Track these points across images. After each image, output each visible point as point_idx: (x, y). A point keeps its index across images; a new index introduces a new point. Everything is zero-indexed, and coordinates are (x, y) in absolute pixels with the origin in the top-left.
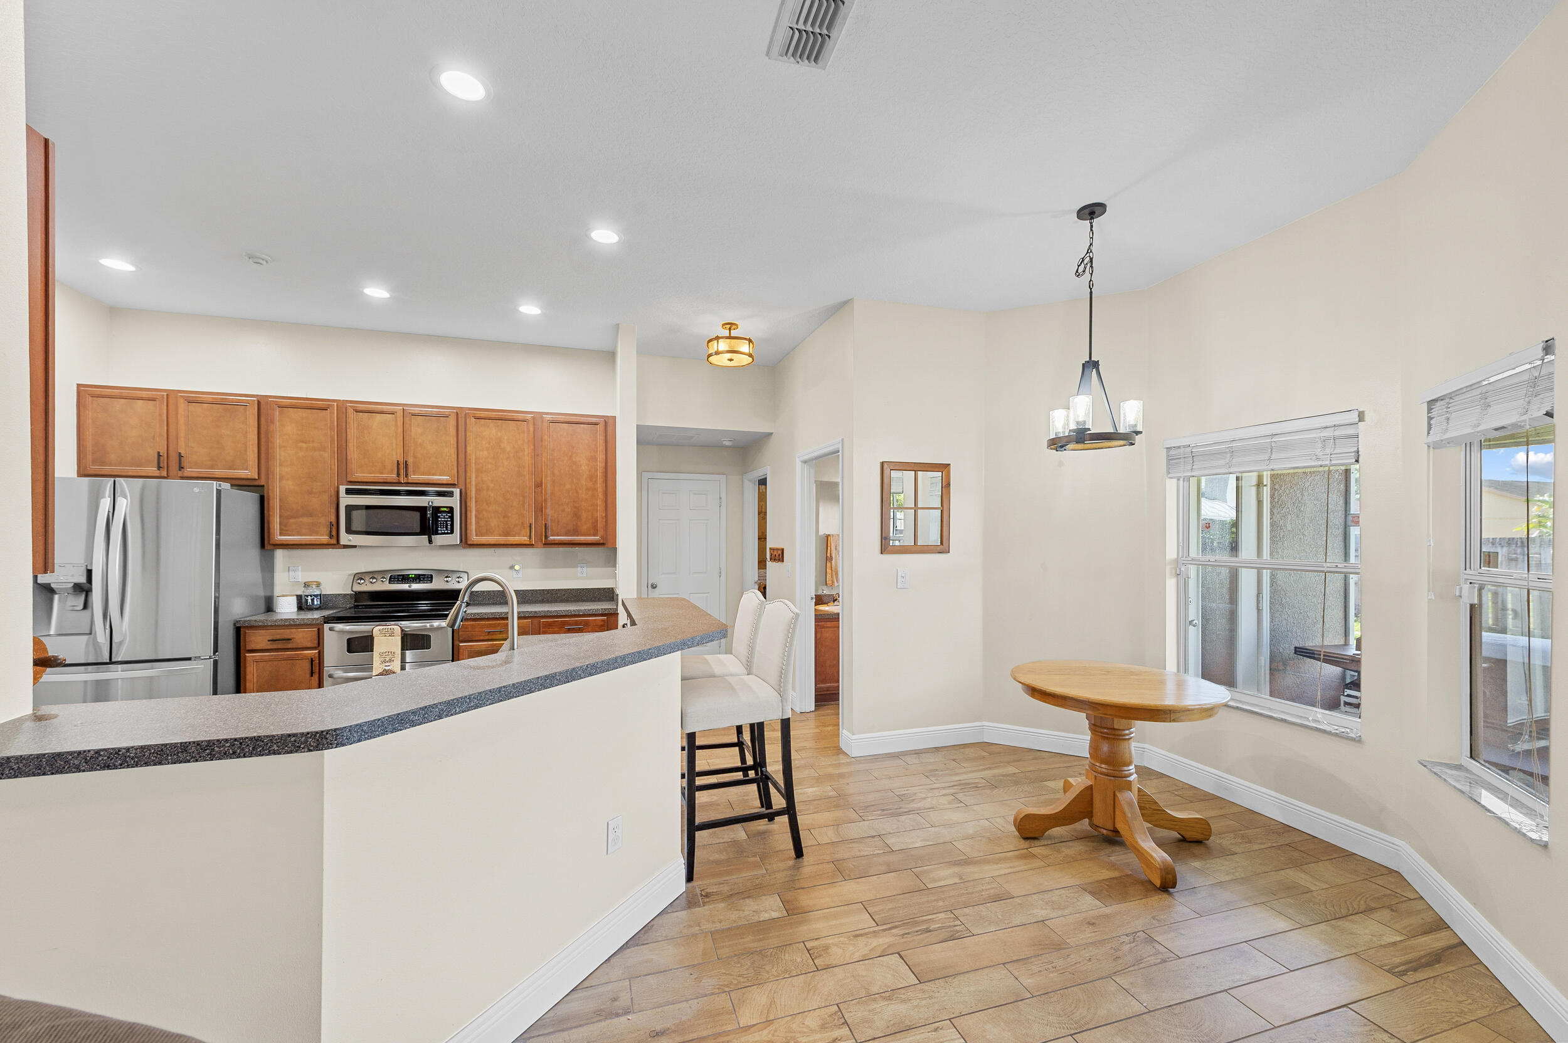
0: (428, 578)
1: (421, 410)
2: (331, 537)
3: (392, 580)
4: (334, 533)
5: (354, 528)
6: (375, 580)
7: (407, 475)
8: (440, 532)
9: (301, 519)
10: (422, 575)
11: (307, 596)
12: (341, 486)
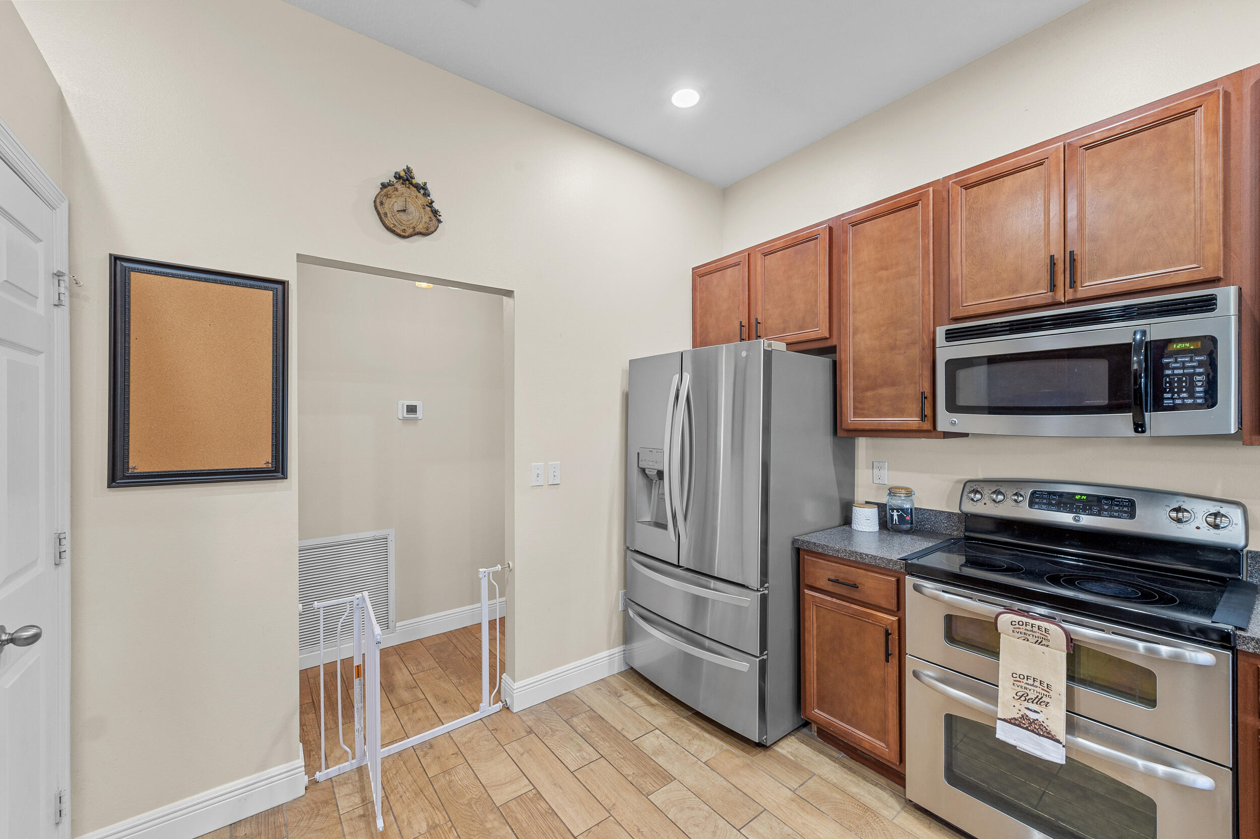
0: (1128, 508)
1: (1109, 129)
2: (923, 417)
3: (1036, 499)
4: (928, 411)
5: (961, 401)
6: (1000, 497)
7: (1073, 284)
8: (1167, 402)
9: (880, 391)
10: (1107, 498)
11: (893, 510)
12: (938, 329)
